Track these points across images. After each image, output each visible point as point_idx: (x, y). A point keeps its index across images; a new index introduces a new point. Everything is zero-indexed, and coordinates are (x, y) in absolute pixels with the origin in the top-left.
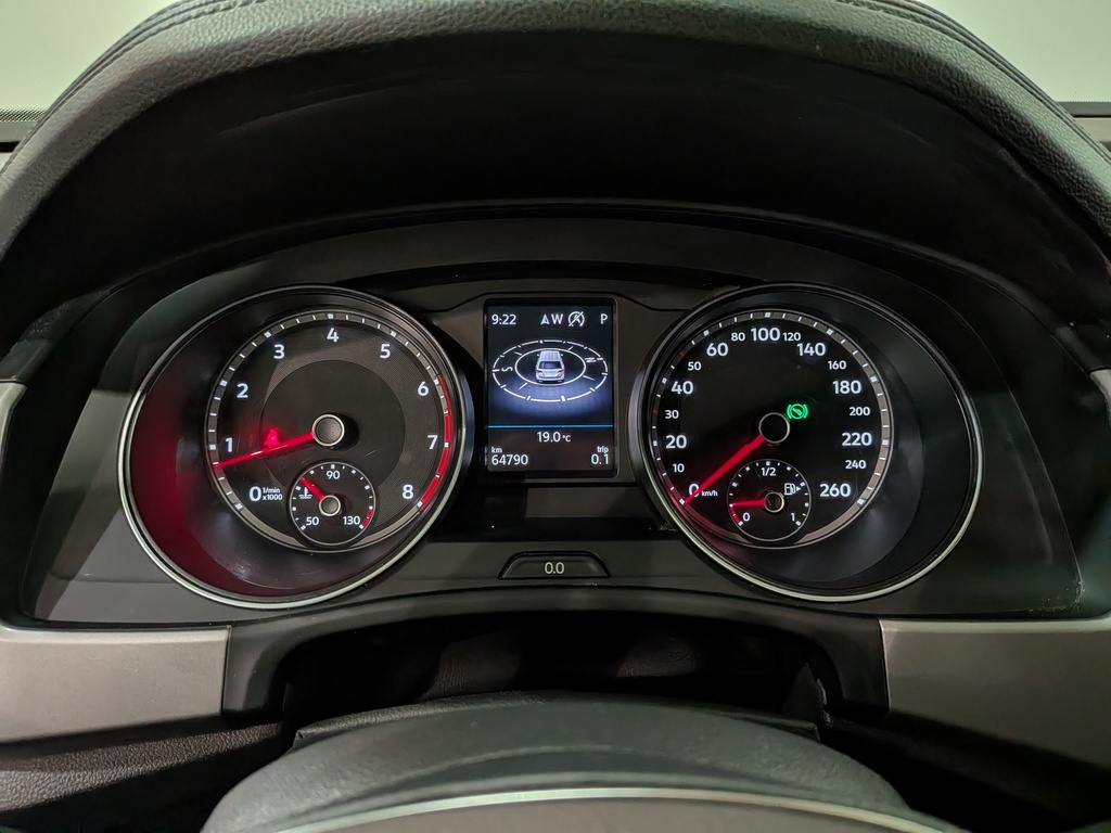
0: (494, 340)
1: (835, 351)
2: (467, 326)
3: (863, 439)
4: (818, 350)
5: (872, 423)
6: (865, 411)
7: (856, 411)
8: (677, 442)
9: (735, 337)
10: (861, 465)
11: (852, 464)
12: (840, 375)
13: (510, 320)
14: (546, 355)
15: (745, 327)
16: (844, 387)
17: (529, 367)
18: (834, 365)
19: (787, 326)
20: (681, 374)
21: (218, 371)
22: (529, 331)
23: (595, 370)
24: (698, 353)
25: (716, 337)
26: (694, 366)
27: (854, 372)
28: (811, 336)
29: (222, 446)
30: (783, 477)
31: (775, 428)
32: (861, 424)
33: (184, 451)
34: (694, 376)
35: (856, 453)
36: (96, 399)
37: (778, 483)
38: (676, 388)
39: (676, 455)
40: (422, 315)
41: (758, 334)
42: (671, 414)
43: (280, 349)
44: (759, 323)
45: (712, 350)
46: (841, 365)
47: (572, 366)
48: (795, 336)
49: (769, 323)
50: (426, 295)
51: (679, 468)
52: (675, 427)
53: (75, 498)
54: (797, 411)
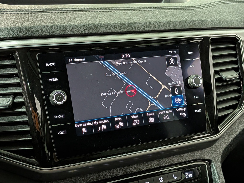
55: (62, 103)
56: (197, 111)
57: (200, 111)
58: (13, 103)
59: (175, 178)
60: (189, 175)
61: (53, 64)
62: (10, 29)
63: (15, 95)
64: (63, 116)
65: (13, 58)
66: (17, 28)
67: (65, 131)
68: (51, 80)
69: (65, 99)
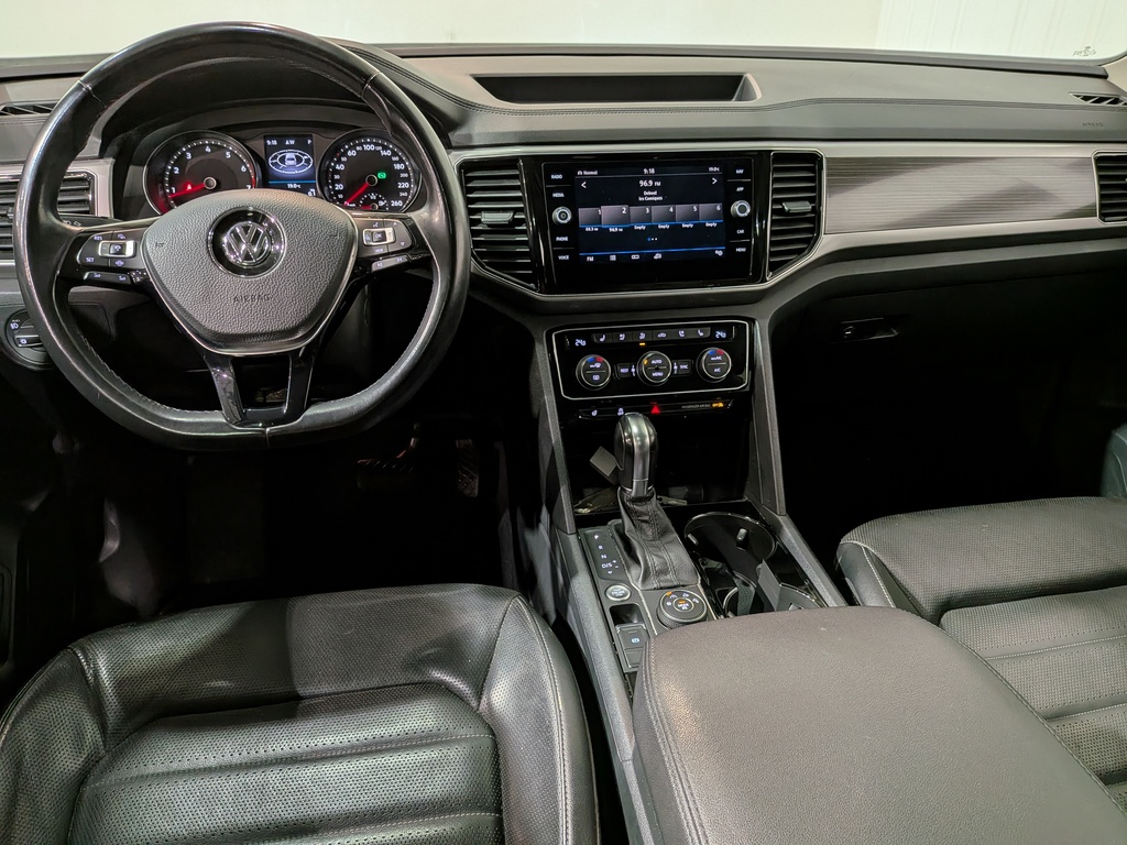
0: (269, 150)
1: (394, 154)
2: (258, 145)
3: (406, 185)
4: (388, 153)
5: (407, 180)
6: (406, 175)
7: (402, 175)
8: (339, 187)
9: (358, 148)
10: (406, 194)
11: (402, 194)
12: (396, 162)
13: (275, 142)
14: (288, 156)
15: (361, 144)
16: (398, 167)
17: (283, 160)
18: (394, 159)
19: (376, 144)
20: (339, 162)
21: (167, 163)
22: (281, 146)
23: (308, 161)
24: (345, 154)
25: (351, 148)
26: (344, 159)
27: (401, 161)
28: (385, 148)
29: (171, 191)
30: (378, 199)
31: (371, 180)
32: (404, 180)
33: (161, 193)
34: (343, 163)
35: (404, 190)
36: (131, 167)
37: (376, 201)
38: (337, 167)
39: (340, 192)
40: (242, 141)
41: (367, 147)
42: (337, 177)
43: (189, 156)
44: (367, 143)
45: (350, 153)
46: (397, 159)
47: (299, 160)
48: (380, 148)
49: (370, 143)
50: (243, 134)
51: (341, 196)
52: (338, 181)
53: (130, 198)
54: (382, 175)
55: (566, 222)
56: (738, 250)
57: (744, 250)
58: (514, 219)
59: (701, 334)
60: (721, 334)
61: (560, 177)
62: (516, 133)
63: (516, 210)
64: (566, 239)
65: (516, 168)
66: (523, 133)
67: (568, 257)
68: (555, 195)
69: (569, 218)
